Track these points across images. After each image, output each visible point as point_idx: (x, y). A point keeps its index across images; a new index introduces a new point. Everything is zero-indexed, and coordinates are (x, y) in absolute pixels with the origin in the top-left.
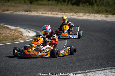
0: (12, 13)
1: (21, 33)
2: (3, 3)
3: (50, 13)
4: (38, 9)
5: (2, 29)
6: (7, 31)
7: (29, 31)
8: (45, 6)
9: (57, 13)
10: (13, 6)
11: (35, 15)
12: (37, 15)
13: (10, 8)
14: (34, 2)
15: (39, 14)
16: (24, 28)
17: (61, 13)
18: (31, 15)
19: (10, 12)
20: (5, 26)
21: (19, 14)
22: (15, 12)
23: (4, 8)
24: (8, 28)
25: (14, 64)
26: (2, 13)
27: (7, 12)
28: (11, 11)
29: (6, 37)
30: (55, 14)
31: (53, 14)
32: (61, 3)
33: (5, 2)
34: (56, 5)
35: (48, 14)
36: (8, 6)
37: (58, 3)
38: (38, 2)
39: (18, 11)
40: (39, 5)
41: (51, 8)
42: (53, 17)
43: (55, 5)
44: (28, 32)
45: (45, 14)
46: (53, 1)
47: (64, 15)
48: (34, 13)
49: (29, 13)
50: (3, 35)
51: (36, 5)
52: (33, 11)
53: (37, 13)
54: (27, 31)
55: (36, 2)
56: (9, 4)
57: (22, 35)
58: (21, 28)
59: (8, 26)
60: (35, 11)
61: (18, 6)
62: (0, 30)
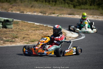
0: (58, 16)
1: (65, 33)
2: (50, 7)
3: (91, 16)
4: (80, 12)
5: (49, 30)
7: (72, 32)
8: (87, 10)
9: (98, 16)
10: (59, 10)
11: (77, 18)
13: (56, 12)
14: (77, 7)
18: (74, 18)
19: (55, 15)
20: (51, 27)
21: (63, 16)
22: (60, 15)
23: (51, 11)
25: (59, 61)
26: (49, 15)
27: (53, 15)
28: (57, 14)
30: (96, 17)
31: (94, 17)
32: (102, 7)
33: (52, 6)
34: (98, 9)
35: (90, 17)
36: (55, 10)
37: (99, 7)
38: (80, 6)
39: (62, 14)
40: (81, 9)
41: (93, 12)
42: (94, 20)
43: (96, 9)
44: (71, 34)
46: (95, 6)
49: (72, 16)
51: (79, 9)
52: (76, 15)
53: (80, 16)
54: (70, 32)
55: (79, 7)
56: (55, 8)
57: (66, 36)
58: (65, 30)
60: (78, 14)
61: (63, 10)
62: (47, 30)
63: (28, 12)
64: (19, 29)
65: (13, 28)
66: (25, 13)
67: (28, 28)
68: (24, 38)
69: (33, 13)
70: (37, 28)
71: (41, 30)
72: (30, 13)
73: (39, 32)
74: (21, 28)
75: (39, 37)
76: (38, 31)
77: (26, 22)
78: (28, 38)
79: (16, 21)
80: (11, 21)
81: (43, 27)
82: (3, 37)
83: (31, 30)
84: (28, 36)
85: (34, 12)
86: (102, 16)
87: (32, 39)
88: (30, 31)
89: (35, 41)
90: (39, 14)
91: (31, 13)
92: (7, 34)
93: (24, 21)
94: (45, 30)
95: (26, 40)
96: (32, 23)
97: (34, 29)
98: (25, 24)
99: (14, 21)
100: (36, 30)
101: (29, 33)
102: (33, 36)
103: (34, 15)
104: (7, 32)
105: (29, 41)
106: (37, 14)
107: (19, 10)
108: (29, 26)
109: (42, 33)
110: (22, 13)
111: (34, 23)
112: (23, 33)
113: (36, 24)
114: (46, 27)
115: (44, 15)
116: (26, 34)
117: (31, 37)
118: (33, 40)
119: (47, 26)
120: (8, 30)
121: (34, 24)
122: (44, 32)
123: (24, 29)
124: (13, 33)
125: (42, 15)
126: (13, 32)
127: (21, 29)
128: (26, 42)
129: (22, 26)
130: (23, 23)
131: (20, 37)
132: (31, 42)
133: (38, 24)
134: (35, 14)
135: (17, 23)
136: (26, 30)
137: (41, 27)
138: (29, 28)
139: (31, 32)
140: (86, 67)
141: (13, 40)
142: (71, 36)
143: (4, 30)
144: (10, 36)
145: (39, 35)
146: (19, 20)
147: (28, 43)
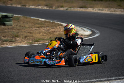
0: (67, 9)
3: (107, 9)
4: (94, 5)
5: (56, 27)
6: (61, 29)
7: (84, 29)
8: (102, 2)
9: (115, 9)
10: (68, 2)
11: (90, 12)
12: (93, 12)
13: (64, 4)
15: (96, 10)
16: (79, 26)
17: (120, 10)
19: (64, 8)
20: (59, 23)
21: (73, 10)
22: (70, 9)
23: (58, 4)
24: (62, 25)
26: (57, 9)
27: (62, 9)
28: (66, 7)
29: (59, 35)
30: (113, 10)
31: (110, 10)
35: (105, 10)
36: (63, 2)
39: (72, 7)
40: (95, 1)
41: (109, 4)
42: (110, 13)
43: (113, 1)
44: (83, 31)
45: (102, 10)
47: (123, 11)
48: (90, 10)
49: (84, 10)
50: (57, 33)
52: (89, 7)
53: (93, 9)
54: (81, 28)
58: (76, 26)
59: (62, 23)
60: (91, 7)
61: (72, 2)
62: (54, 27)
63: (31, 5)
64: (20, 26)
65: (13, 25)
66: (27, 7)
67: (30, 24)
68: (26, 37)
69: (36, 7)
70: (42, 24)
71: (47, 27)
72: (33, 7)
73: (44, 30)
74: (23, 25)
75: (44, 35)
76: (43, 28)
77: (28, 18)
78: (31, 37)
79: (16, 16)
80: (11, 17)
81: (49, 23)
82: (1, 36)
83: (35, 27)
84: (31, 35)
85: (39, 5)
86: (120, 9)
87: (35, 38)
88: (33, 28)
89: (39, 40)
90: (44, 8)
91: (35, 6)
92: (5, 32)
93: (26, 17)
94: (51, 27)
95: (29, 39)
96: (36, 18)
97: (38, 26)
98: (28, 20)
99: (15, 16)
100: (41, 26)
101: (32, 30)
102: (37, 35)
103: (38, 9)
104: (6, 30)
105: (33, 41)
106: (42, 7)
107: (20, 3)
108: (32, 22)
109: (48, 30)
110: (24, 7)
111: (38, 18)
112: (25, 30)
113: (40, 19)
114: (52, 23)
115: (51, 9)
116: (28, 33)
117: (34, 35)
118: (37, 40)
119: (54, 23)
120: (7, 28)
121: (38, 20)
122: (50, 29)
123: (26, 26)
124: (13, 32)
125: (48, 8)
126: (14, 30)
127: (22, 27)
128: (29, 41)
129: (24, 23)
130: (25, 19)
131: (21, 36)
132: (34, 41)
133: (43, 20)
134: (40, 7)
135: (18, 19)
136: (28, 28)
137: (47, 23)
138: (32, 25)
139: (35, 30)
140: (101, 70)
141: (14, 39)
142: (82, 34)
143: (2, 28)
144: (10, 35)
145: (45, 33)
146: (20, 16)
147: (31, 43)
